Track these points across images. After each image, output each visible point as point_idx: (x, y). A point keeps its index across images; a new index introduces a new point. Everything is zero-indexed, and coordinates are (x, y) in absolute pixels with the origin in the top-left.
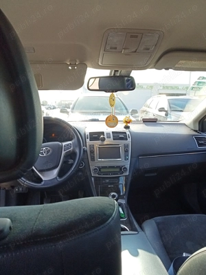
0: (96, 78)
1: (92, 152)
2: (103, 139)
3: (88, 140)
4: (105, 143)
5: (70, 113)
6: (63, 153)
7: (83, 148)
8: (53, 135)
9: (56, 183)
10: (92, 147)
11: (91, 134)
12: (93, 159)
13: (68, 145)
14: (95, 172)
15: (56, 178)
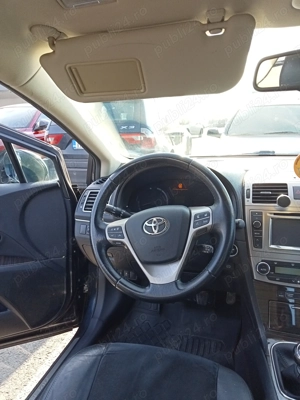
0: (278, 56)
1: (257, 227)
2: (285, 203)
3: (249, 202)
4: (290, 209)
5: (223, 136)
6: (192, 231)
7: (235, 220)
8: (180, 186)
9: (174, 292)
10: (257, 217)
11: (257, 187)
12: (258, 243)
13: (202, 215)
14: (261, 272)
15: (175, 282)
